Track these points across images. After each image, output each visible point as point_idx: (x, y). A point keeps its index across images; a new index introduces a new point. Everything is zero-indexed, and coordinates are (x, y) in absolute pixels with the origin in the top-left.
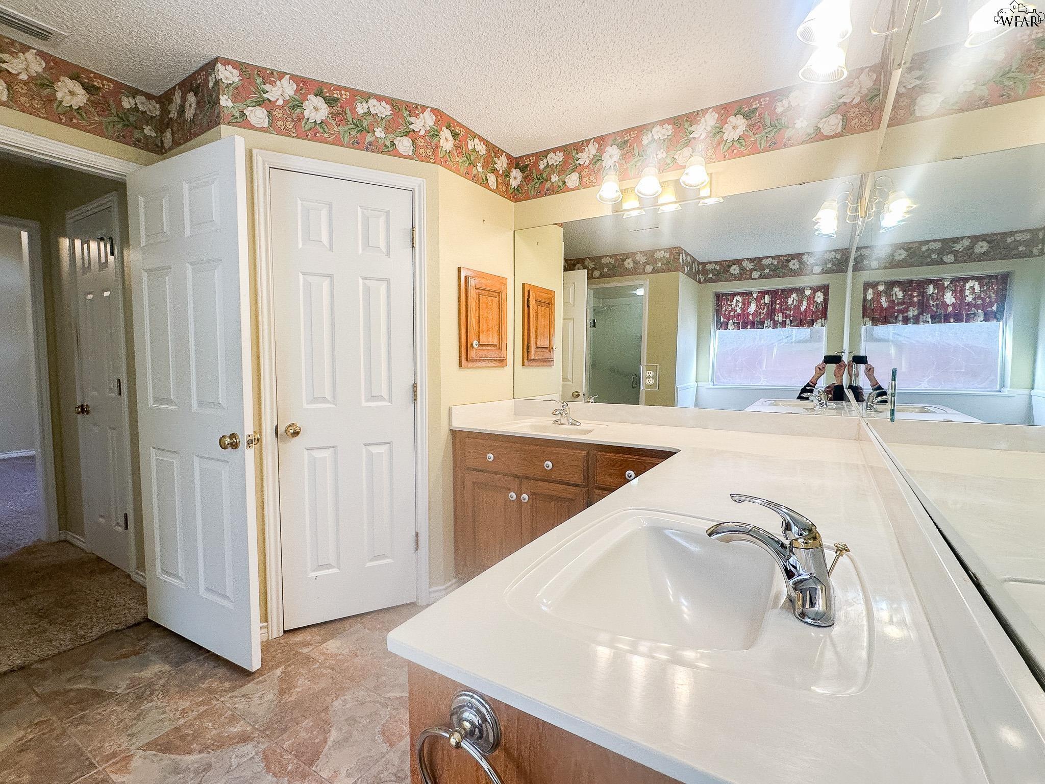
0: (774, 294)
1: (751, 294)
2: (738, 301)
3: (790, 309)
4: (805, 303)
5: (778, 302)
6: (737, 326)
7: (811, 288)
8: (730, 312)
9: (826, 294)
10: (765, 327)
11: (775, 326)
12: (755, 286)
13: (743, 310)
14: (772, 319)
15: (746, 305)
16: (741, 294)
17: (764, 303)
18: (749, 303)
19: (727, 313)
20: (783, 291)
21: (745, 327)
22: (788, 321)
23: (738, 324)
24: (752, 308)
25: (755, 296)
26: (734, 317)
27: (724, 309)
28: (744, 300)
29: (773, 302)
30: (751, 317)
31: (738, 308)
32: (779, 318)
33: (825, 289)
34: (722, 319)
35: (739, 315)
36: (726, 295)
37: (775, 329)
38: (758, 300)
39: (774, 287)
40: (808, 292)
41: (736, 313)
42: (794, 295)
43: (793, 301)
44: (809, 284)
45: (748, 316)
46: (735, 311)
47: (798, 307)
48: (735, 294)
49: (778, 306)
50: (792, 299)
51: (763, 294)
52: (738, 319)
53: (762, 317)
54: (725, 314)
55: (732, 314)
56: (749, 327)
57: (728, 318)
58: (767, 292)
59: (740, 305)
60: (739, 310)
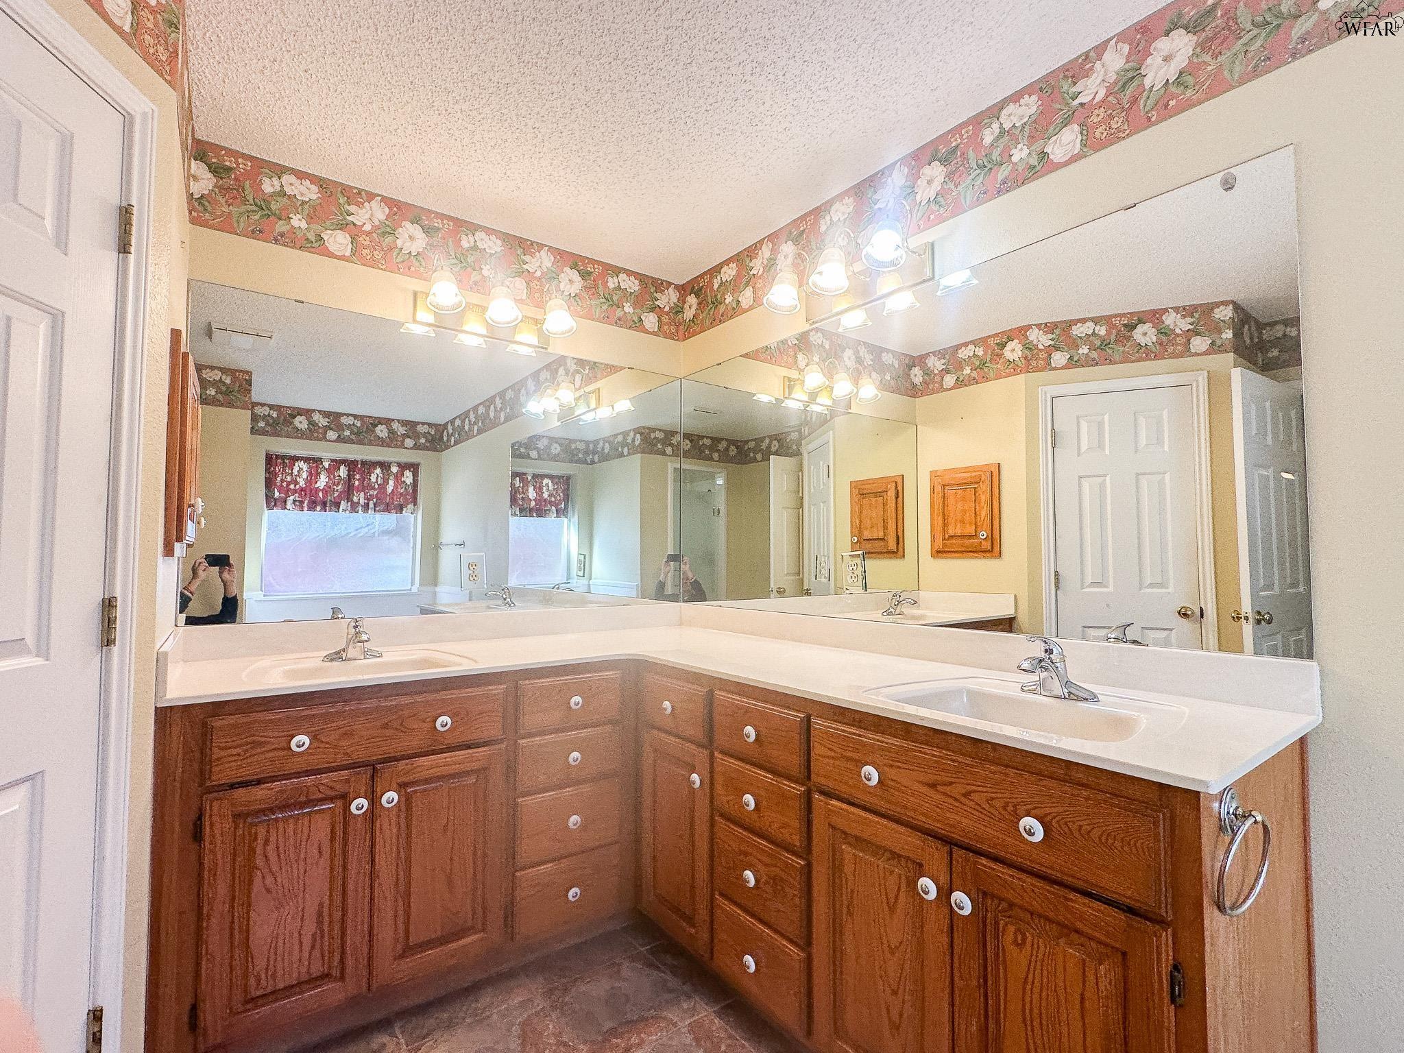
0: (351, 465)
1: (318, 461)
2: (301, 469)
3: (374, 489)
4: (391, 483)
5: (357, 477)
6: (299, 505)
7: (399, 465)
8: (289, 484)
9: (415, 475)
10: (341, 510)
11: (354, 508)
12: (327, 451)
13: (309, 482)
14: (349, 499)
15: (314, 476)
16: (307, 460)
17: (339, 476)
18: (318, 474)
19: (284, 484)
20: (364, 463)
21: (312, 507)
22: (371, 505)
23: (302, 502)
24: (322, 481)
25: (326, 465)
26: (295, 491)
27: (279, 479)
28: (310, 468)
29: (350, 477)
30: (321, 494)
31: (301, 480)
32: (360, 498)
33: (414, 467)
34: (277, 494)
35: (302, 489)
36: (283, 457)
37: (354, 514)
38: (329, 471)
39: (351, 457)
40: (394, 469)
41: (298, 487)
42: (378, 471)
43: (377, 478)
44: (396, 460)
45: (317, 493)
46: (296, 483)
47: (383, 487)
48: (295, 459)
49: (357, 483)
50: (376, 475)
51: (337, 463)
52: (300, 496)
53: (335, 495)
54: (281, 485)
55: (292, 486)
56: (318, 508)
57: (288, 492)
58: (343, 462)
59: (305, 475)
60: (302, 483)
